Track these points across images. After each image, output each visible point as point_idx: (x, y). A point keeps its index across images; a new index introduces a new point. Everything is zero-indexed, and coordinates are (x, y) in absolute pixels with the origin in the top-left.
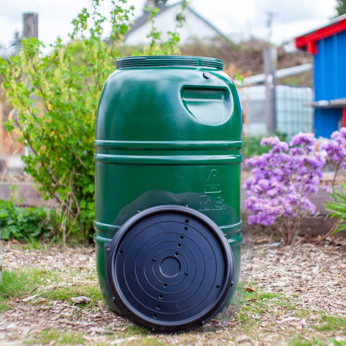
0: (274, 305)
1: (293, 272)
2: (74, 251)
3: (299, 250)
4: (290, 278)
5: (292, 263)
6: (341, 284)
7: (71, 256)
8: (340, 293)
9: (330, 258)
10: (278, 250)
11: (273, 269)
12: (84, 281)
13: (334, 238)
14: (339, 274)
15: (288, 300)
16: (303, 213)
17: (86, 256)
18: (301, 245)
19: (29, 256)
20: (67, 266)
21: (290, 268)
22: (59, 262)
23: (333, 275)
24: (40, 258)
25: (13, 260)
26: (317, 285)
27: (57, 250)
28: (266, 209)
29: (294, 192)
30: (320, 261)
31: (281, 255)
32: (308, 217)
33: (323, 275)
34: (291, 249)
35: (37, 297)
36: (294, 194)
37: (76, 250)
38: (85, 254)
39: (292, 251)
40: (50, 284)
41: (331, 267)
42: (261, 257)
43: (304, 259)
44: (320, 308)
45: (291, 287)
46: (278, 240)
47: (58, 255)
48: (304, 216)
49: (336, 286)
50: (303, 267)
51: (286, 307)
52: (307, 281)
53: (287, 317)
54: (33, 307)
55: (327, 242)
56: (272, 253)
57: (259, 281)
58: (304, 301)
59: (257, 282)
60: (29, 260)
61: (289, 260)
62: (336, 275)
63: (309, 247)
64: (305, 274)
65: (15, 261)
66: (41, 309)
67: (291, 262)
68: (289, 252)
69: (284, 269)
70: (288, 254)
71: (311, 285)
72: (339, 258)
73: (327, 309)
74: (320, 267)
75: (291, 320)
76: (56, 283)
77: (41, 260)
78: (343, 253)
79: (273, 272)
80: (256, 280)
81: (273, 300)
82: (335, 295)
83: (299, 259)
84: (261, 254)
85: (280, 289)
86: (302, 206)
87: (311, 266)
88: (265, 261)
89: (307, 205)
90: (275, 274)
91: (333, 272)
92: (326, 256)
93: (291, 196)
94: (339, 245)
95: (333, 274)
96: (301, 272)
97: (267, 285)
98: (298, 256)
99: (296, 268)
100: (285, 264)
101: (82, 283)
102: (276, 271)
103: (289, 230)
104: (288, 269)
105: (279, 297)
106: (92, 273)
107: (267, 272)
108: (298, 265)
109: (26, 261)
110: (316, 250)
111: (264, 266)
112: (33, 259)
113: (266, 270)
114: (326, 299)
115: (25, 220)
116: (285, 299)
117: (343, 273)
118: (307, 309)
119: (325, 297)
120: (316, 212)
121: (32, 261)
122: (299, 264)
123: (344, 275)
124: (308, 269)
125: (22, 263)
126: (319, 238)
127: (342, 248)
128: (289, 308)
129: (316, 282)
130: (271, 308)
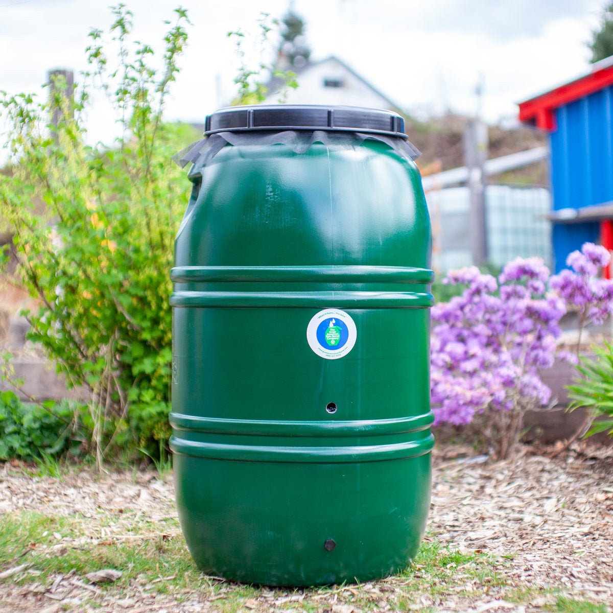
0: (467, 578)
1: (509, 511)
2: (119, 478)
3: (520, 469)
4: (503, 522)
5: (508, 494)
6: (595, 532)
7: (111, 488)
8: (593, 550)
9: (578, 483)
10: (484, 470)
11: (472, 506)
12: (122, 535)
13: (585, 445)
14: (592, 512)
15: (493, 566)
16: (528, 403)
17: (138, 487)
18: (526, 460)
19: (35, 490)
20: (99, 507)
21: (503, 502)
22: (87, 499)
23: (581, 515)
24: (55, 493)
25: (5, 497)
26: (550, 534)
27: (88, 477)
28: (457, 395)
29: (510, 363)
30: (559, 489)
31: (489, 478)
32: (537, 410)
33: (563, 516)
34: (508, 468)
35: (26, 569)
36: (509, 368)
37: (123, 476)
38: (137, 483)
39: (509, 471)
40: (58, 542)
41: (577, 500)
42: (451, 483)
43: (529, 486)
44: (555, 582)
45: (503, 539)
46: (484, 452)
47: (88, 486)
48: (530, 407)
49: (586, 536)
50: (527, 501)
51: (489, 581)
52: (534, 526)
53: (489, 602)
54: (17, 588)
55: (572, 454)
56: (471, 476)
57: (445, 528)
58: (524, 568)
59: (441, 530)
60: (35, 496)
61: (503, 487)
62: (586, 514)
63: (539, 463)
64: (530, 513)
65: (7, 500)
66: (29, 592)
67: (505, 492)
68: (502, 473)
69: (491, 505)
70: (500, 477)
71: (540, 535)
72: (594, 483)
73: (566, 583)
74: (558, 501)
75: (497, 608)
76: (71, 539)
77: (54, 497)
78: (601, 472)
79: (472, 511)
80: (439, 527)
81: (465, 566)
82: (582, 555)
83: (520, 486)
84: (453, 479)
85: (482, 543)
86: (527, 390)
87: (542, 498)
88: (459, 491)
89: (535, 388)
90: (475, 514)
91: (582, 509)
92: (570, 480)
93: (504, 371)
94: (593, 458)
95: (581, 512)
96: (523, 509)
97: (458, 537)
98: (519, 479)
99: (515, 503)
100: (495, 495)
101: (118, 539)
102: (476, 509)
103: (503, 433)
104: (500, 504)
105: (478, 562)
106: (139, 520)
107: (460, 512)
108: (518, 497)
109: (29, 498)
110: (552, 469)
111: (456, 501)
112: (42, 494)
113: (459, 508)
114: (565, 564)
115: (37, 425)
116: (489, 564)
117: (601, 510)
118: (528, 584)
119: (565, 558)
120: (551, 399)
121: (38, 499)
122: (520, 496)
123: (602, 515)
124: (536, 504)
125: (21, 502)
126: (559, 446)
127: (599, 464)
128: (495, 582)
129: (549, 530)
130: (462, 583)
